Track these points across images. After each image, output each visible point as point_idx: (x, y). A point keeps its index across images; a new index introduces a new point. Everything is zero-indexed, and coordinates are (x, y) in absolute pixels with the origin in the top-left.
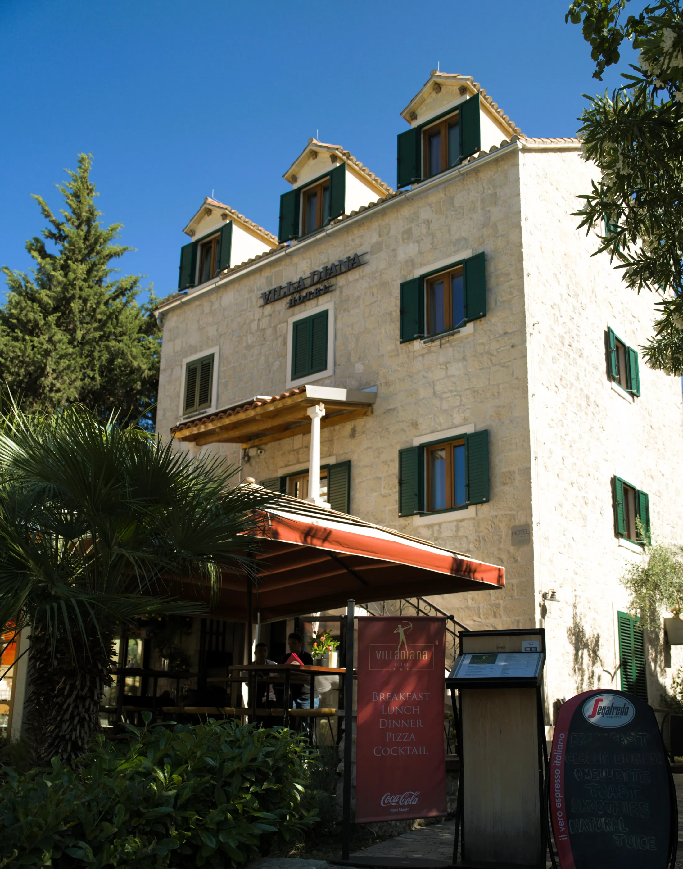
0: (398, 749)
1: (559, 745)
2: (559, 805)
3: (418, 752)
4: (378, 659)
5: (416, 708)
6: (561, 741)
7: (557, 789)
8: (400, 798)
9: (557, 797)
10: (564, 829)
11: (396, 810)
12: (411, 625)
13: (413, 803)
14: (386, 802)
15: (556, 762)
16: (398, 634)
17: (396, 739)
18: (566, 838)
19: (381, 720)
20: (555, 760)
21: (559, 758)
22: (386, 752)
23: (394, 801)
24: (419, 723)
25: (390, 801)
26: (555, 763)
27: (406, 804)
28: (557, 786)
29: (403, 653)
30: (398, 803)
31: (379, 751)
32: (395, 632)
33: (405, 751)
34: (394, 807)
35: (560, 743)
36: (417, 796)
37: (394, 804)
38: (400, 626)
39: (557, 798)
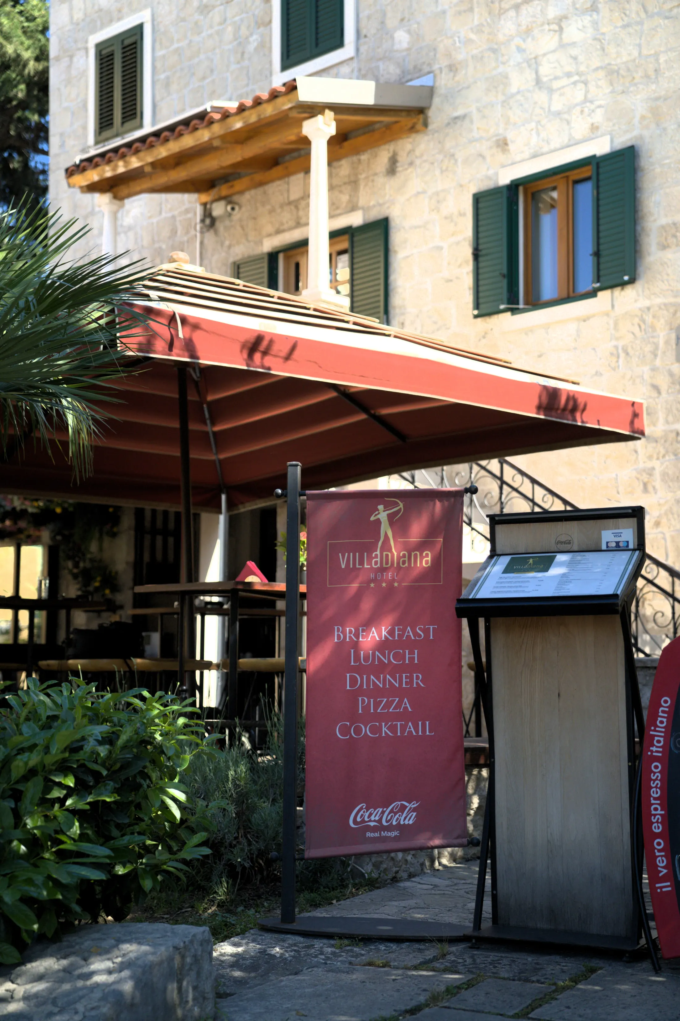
0: (381, 726)
1: (660, 719)
2: (657, 828)
3: (417, 732)
4: (343, 567)
5: (412, 653)
6: (663, 712)
7: (655, 799)
8: (383, 813)
9: (653, 812)
10: (665, 871)
11: (377, 835)
12: (401, 505)
13: (406, 822)
14: (359, 819)
15: (654, 749)
16: (378, 522)
17: (376, 708)
18: (669, 889)
19: (348, 675)
20: (653, 745)
21: (659, 742)
22: (358, 731)
23: (372, 818)
24: (418, 680)
25: (366, 819)
26: (652, 751)
27: (394, 823)
28: (655, 793)
29: (387, 555)
30: (380, 821)
31: (345, 730)
32: (372, 518)
33: (393, 729)
34: (374, 829)
35: (660, 714)
36: (414, 810)
37: (372, 824)
38: (381, 507)
39: (655, 815)
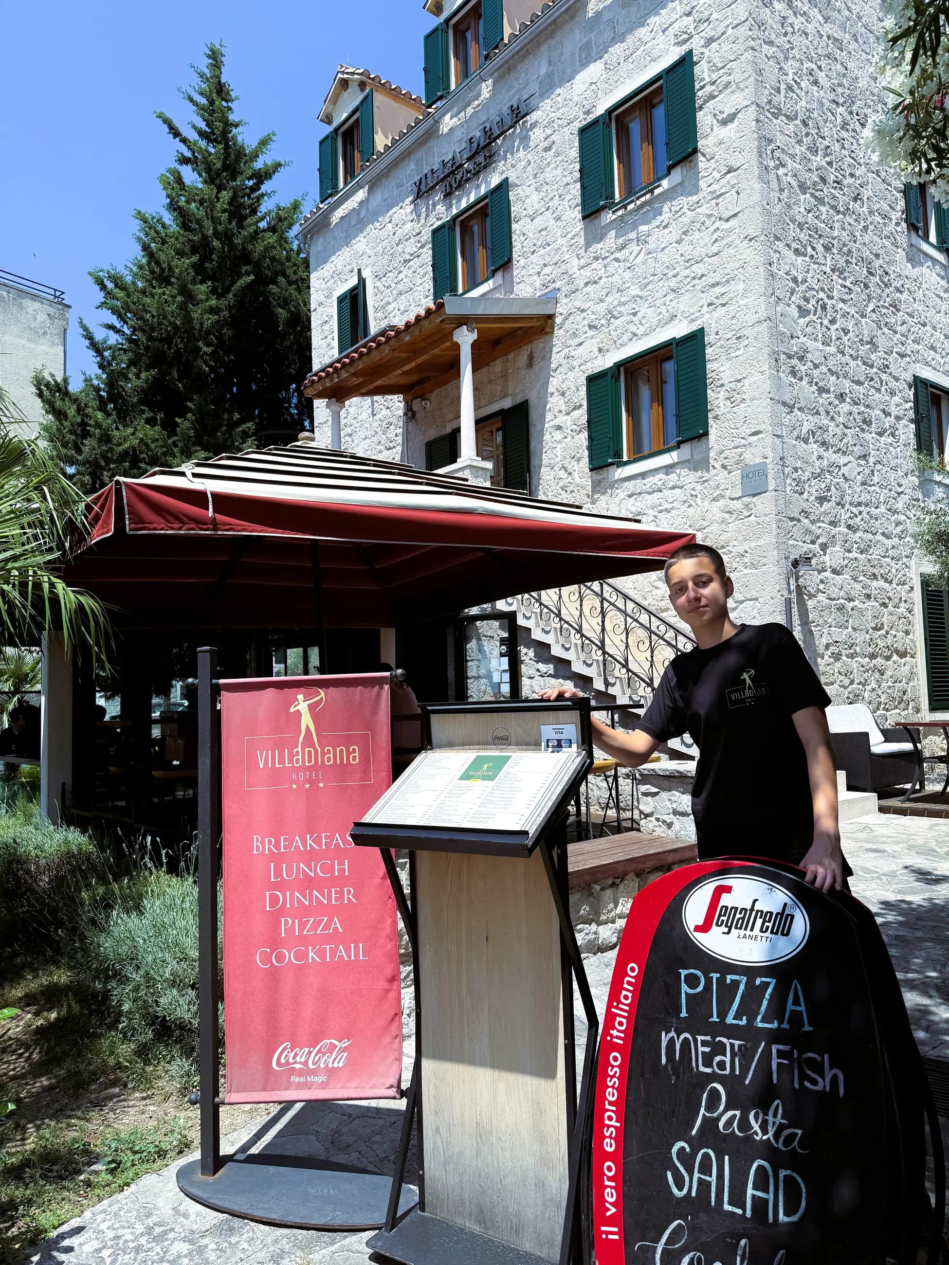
0: (307, 951)
1: (624, 992)
2: (609, 1146)
3: (349, 956)
4: (261, 766)
5: (341, 863)
6: (629, 983)
7: (611, 1103)
8: (310, 1053)
9: (607, 1122)
10: (613, 1210)
11: (302, 1080)
12: (323, 695)
13: (336, 1065)
14: (283, 1061)
15: (614, 1033)
16: (298, 714)
17: (301, 929)
18: (616, 1237)
19: (268, 893)
20: (614, 1028)
21: (621, 1024)
22: (280, 958)
23: (298, 1059)
24: (349, 894)
25: (291, 1061)
26: (612, 1036)
27: (322, 1066)
28: (611, 1095)
29: (310, 752)
30: (306, 1063)
31: (266, 959)
32: (292, 710)
33: (321, 953)
34: (300, 1073)
35: (625, 986)
36: (345, 1050)
37: (297, 1066)
38: (300, 697)
39: (609, 1126)
